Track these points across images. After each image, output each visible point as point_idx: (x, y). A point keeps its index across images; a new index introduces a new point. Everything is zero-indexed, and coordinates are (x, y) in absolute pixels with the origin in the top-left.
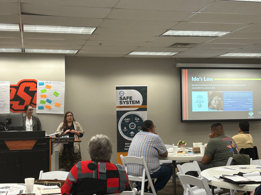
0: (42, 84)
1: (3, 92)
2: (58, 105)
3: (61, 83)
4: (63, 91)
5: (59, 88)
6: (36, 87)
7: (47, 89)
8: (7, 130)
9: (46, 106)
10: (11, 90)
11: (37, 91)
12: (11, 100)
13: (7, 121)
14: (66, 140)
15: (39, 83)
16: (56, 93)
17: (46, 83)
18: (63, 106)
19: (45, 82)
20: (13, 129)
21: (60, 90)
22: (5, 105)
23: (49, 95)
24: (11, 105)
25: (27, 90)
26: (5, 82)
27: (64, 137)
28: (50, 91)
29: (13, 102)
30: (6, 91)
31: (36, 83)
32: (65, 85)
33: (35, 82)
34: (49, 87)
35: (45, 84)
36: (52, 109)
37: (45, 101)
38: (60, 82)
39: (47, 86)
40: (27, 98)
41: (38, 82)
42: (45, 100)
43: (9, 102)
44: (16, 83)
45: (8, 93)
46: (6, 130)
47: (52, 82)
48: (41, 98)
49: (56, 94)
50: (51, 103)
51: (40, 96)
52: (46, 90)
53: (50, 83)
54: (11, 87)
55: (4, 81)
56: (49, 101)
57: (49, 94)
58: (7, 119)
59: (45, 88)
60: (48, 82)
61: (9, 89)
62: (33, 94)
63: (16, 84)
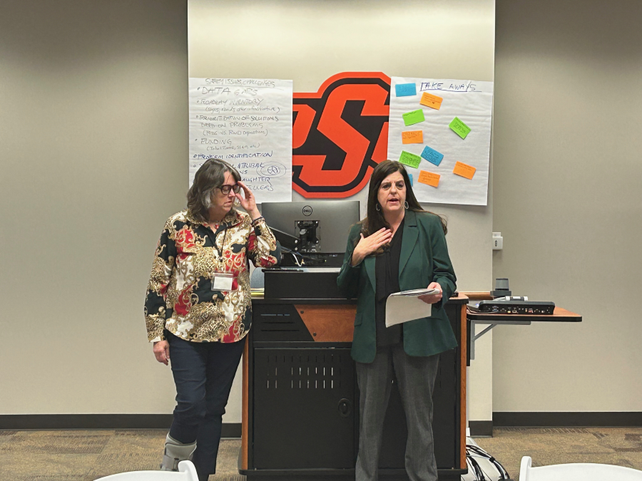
0: (408, 90)
1: (269, 119)
2: (464, 171)
3: (479, 85)
4: (488, 116)
5: (471, 106)
6: (388, 102)
7: (427, 111)
8: (303, 266)
9: (423, 173)
10: (295, 114)
11: (390, 115)
12: (296, 152)
13: (303, 232)
14: (520, 312)
15: (398, 87)
16: (458, 123)
17: (424, 88)
18: (482, 176)
19: (418, 82)
20: (322, 260)
21: (477, 112)
22: (275, 169)
23: (436, 134)
24: (297, 170)
25: (352, 112)
26: (277, 81)
27: (512, 299)
28: (437, 118)
29: (305, 160)
30: (278, 117)
31: (388, 88)
32: (492, 94)
33: (381, 82)
34: (432, 102)
35: (418, 89)
36: (442, 188)
37: (420, 156)
38: (473, 82)
39: (426, 96)
40: (352, 142)
41: (396, 81)
42: (417, 150)
43: (291, 159)
44: (313, 87)
45: (288, 125)
46: (297, 266)
47: (446, 82)
48: (404, 143)
49: (459, 130)
50: (441, 165)
51: (400, 138)
52: (420, 113)
53: (436, 87)
54: (298, 100)
55: (272, 80)
56: (433, 157)
57: (434, 126)
58: (302, 222)
59: (418, 105)
60: (431, 81)
61: (290, 108)
62: (374, 128)
63: (316, 91)
